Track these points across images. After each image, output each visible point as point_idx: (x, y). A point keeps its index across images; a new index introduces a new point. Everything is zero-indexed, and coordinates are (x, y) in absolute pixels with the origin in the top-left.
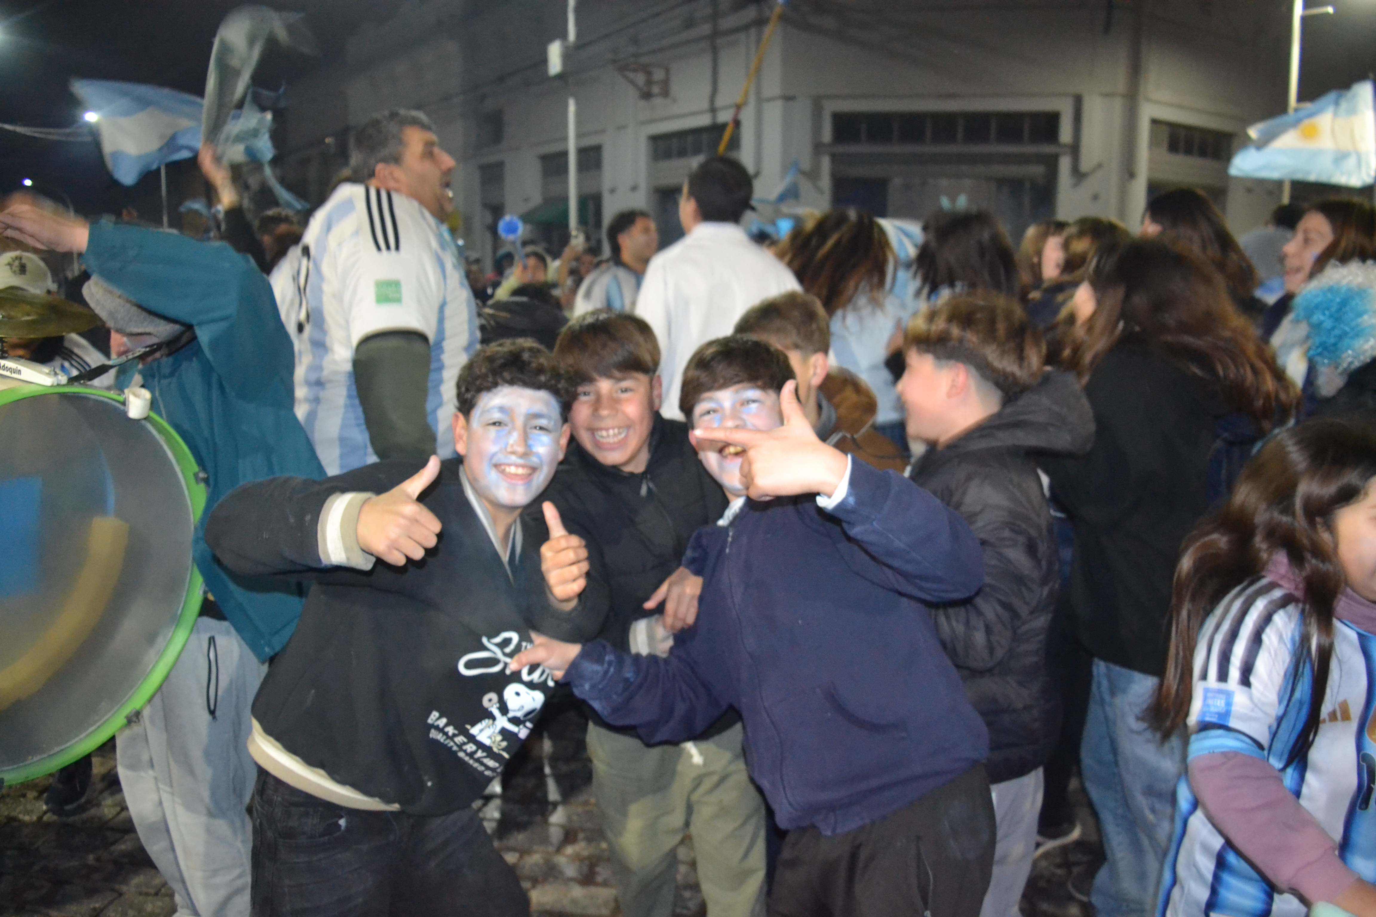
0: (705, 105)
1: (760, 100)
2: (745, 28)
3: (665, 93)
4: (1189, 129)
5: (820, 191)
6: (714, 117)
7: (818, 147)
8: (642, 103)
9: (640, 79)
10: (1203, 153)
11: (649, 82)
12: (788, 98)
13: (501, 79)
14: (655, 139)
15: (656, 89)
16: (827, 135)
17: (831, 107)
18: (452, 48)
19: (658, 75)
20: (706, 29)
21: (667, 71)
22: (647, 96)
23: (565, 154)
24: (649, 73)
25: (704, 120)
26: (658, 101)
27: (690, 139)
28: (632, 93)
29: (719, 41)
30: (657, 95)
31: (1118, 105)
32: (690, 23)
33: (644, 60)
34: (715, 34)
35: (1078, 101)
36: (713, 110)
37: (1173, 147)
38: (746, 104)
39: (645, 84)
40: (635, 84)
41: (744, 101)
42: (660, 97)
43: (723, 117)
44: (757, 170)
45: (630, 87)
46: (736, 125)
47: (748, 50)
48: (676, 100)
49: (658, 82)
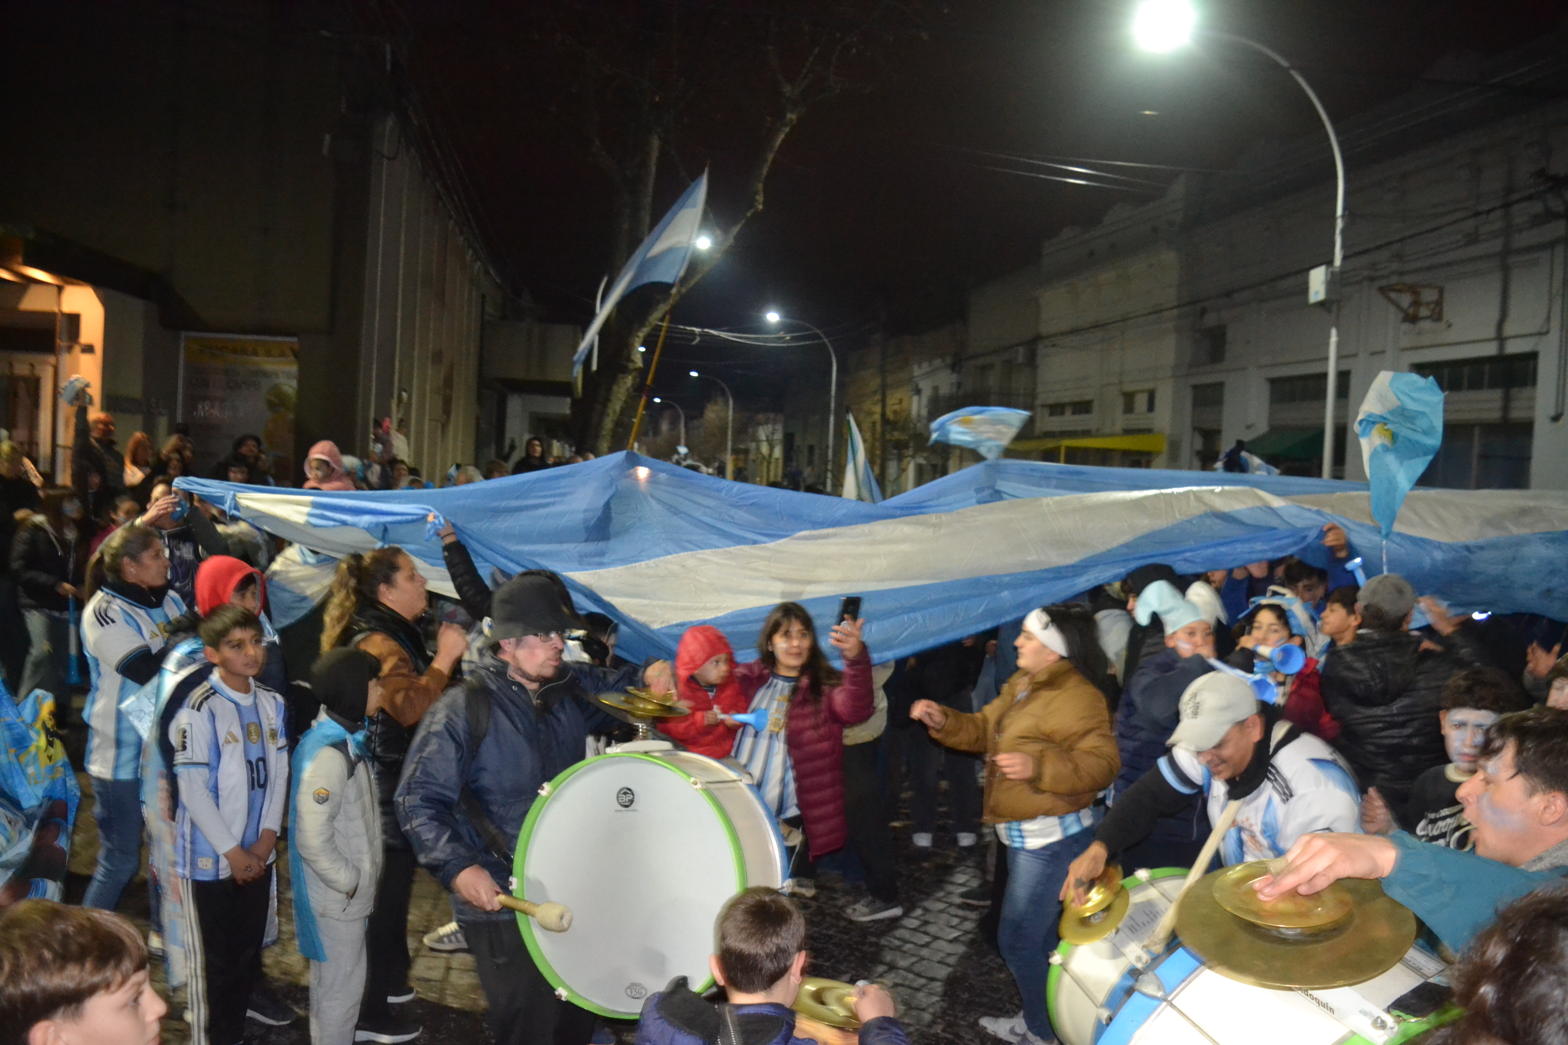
0: (1491, 332)
1: (1564, 329)
2: (1549, 245)
3: (1437, 316)
6: (1501, 347)
8: (1406, 326)
9: (1405, 300)
11: (1416, 303)
13: (1229, 294)
14: (1420, 368)
15: (1424, 312)
18: (1169, 257)
19: (1429, 295)
20: (1497, 245)
21: (1441, 292)
22: (1412, 319)
23: (1325, 376)
24: (1416, 294)
25: (1490, 350)
26: (1427, 325)
27: (1466, 370)
28: (1393, 315)
29: (1512, 260)
30: (1427, 318)
32: (1473, 239)
33: (1409, 279)
34: (1507, 252)
36: (1501, 339)
38: (1547, 332)
39: (1411, 305)
40: (1398, 306)
41: (1544, 330)
42: (1429, 321)
43: (1514, 347)
44: (1559, 412)
45: (1392, 309)
46: (1533, 356)
47: (1552, 271)
48: (1450, 326)
49: (1428, 304)
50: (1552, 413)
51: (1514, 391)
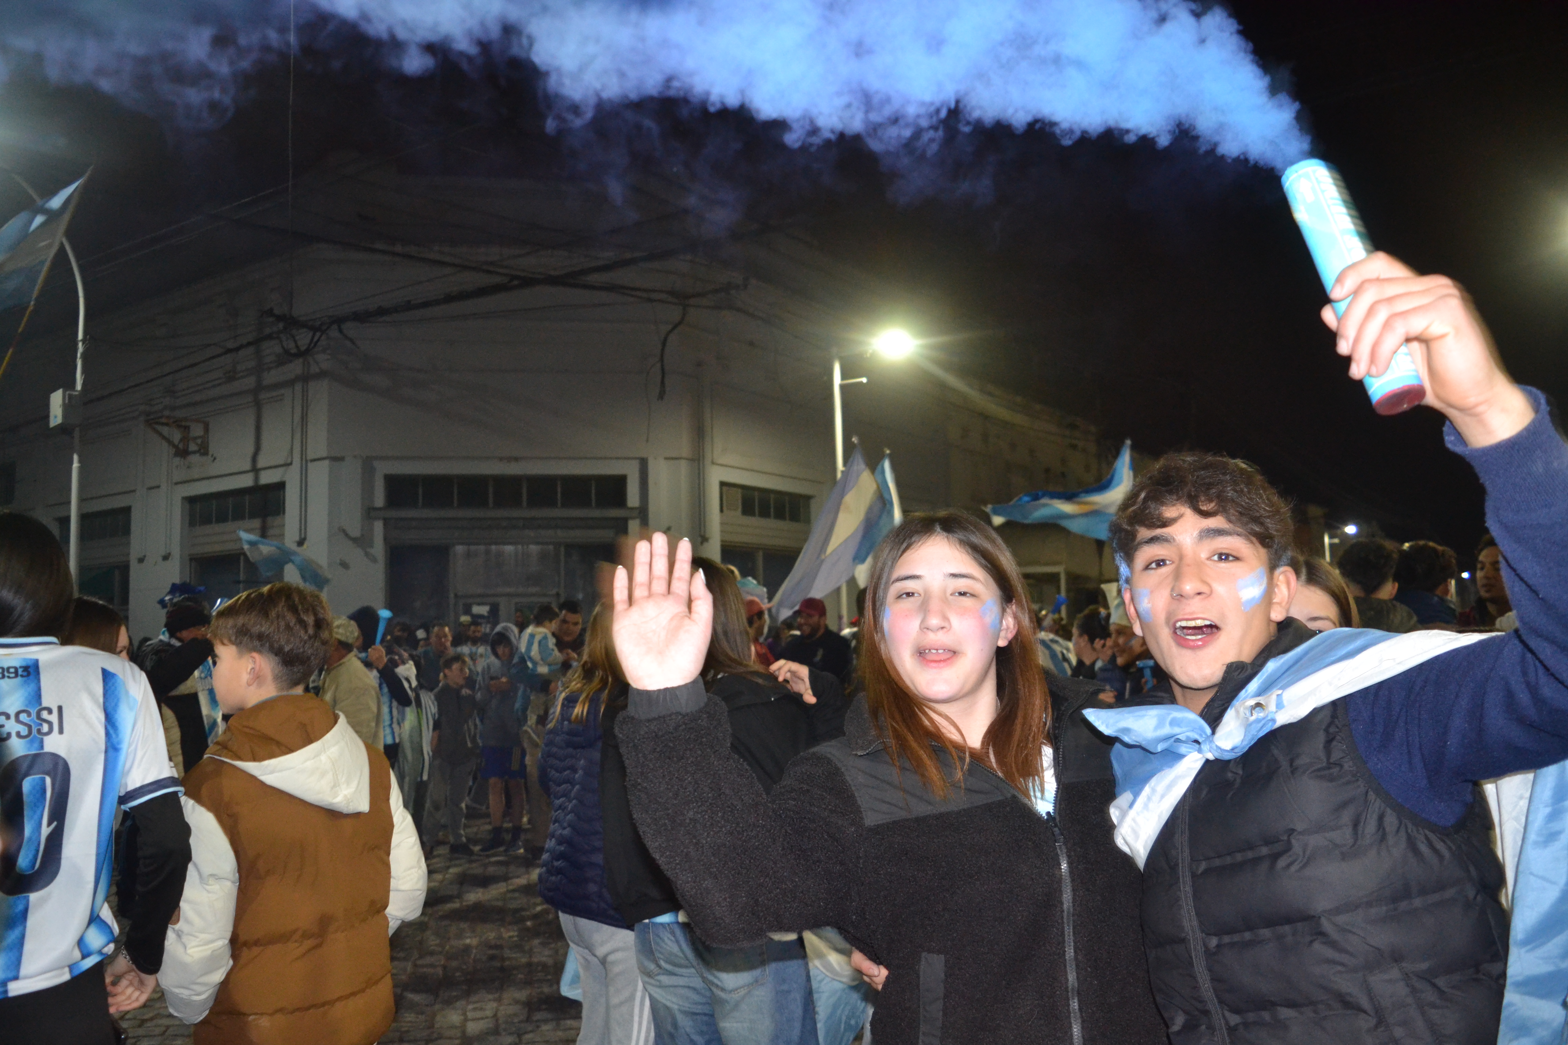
0: (247, 466)
1: (305, 461)
2: (291, 383)
3: (204, 450)
4: (764, 492)
5: (374, 560)
6: (257, 478)
7: (370, 513)
8: (177, 461)
9: (176, 436)
10: (780, 515)
11: (185, 439)
12: (336, 459)
14: (191, 500)
15: (193, 447)
16: (379, 500)
17: (383, 469)
19: (197, 430)
20: (250, 382)
21: (207, 426)
22: (183, 453)
24: (187, 428)
25: (246, 481)
26: (194, 459)
27: (230, 502)
28: (166, 450)
29: (263, 396)
30: (194, 452)
31: (684, 467)
32: (231, 376)
33: (179, 414)
34: (259, 388)
35: (644, 464)
36: (255, 470)
37: (748, 509)
38: (291, 464)
39: (181, 440)
40: (170, 442)
41: (289, 461)
42: (198, 455)
43: (267, 478)
44: (303, 536)
45: (165, 444)
46: (280, 486)
47: (293, 407)
48: (215, 459)
49: (195, 438)
50: (297, 539)
51: (270, 520)
